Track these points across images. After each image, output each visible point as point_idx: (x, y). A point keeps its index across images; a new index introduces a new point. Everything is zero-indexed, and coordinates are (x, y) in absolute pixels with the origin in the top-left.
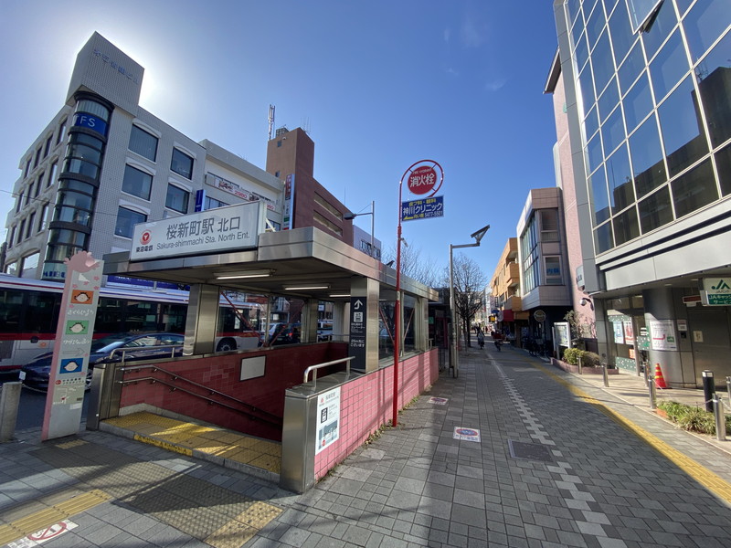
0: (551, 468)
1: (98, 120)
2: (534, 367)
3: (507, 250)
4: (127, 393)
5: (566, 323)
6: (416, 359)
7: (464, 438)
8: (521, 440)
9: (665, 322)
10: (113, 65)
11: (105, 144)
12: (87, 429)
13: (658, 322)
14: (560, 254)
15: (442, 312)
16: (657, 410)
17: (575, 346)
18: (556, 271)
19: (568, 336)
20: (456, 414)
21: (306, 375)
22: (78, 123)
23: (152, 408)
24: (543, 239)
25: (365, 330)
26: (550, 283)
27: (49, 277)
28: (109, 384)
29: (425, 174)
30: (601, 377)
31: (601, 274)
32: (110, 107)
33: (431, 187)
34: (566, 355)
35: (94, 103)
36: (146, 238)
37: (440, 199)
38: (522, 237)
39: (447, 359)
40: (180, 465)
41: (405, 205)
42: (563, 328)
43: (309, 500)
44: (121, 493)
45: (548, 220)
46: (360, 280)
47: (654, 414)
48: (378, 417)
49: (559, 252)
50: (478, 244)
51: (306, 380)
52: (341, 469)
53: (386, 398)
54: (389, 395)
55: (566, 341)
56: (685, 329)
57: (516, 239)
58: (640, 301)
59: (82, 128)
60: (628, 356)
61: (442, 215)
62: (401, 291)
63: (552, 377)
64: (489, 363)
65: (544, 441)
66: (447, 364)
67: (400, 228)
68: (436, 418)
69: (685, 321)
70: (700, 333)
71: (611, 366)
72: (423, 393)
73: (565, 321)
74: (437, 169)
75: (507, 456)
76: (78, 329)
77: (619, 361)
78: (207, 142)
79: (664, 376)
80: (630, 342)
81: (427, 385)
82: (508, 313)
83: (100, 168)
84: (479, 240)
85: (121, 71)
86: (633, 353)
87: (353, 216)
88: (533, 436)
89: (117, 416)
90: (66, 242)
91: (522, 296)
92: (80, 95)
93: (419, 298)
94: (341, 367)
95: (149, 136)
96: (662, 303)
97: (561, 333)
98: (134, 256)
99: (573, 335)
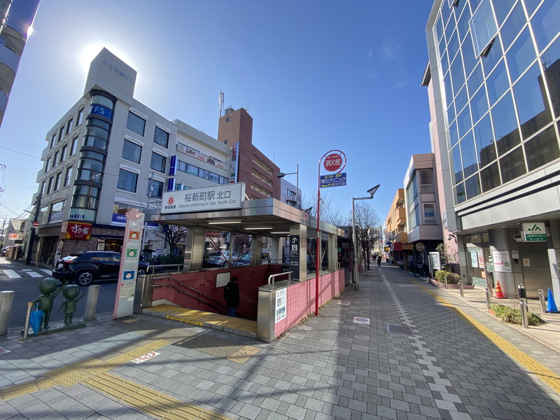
0: (410, 338)
1: (107, 109)
2: (414, 284)
3: (397, 197)
4: (156, 292)
5: (437, 253)
6: (330, 275)
7: (359, 322)
8: (395, 325)
9: (504, 252)
10: (116, 71)
11: (111, 126)
12: (134, 313)
13: (498, 252)
14: (435, 202)
15: (347, 244)
16: (490, 311)
17: (443, 269)
18: (430, 214)
19: (439, 262)
20: (355, 310)
21: (269, 280)
22: (93, 111)
23: (168, 303)
24: (421, 191)
25: (299, 256)
26: (428, 223)
27: (74, 218)
28: (147, 286)
29: (335, 159)
30: (459, 290)
31: (459, 218)
32: (114, 100)
33: (338, 167)
34: (436, 275)
35: (104, 98)
36: (171, 200)
37: (344, 175)
38: (407, 188)
39: (351, 278)
40: (199, 330)
41: (322, 178)
42: (435, 256)
43: (273, 345)
44: (174, 341)
45: (425, 177)
46: (295, 225)
47: (488, 313)
48: (306, 309)
49: (433, 200)
50: (372, 197)
51: (269, 282)
52: (288, 334)
53: (312, 298)
54: (313, 296)
55: (437, 265)
56: (517, 257)
57: (403, 189)
58: (487, 237)
59: (96, 115)
60: (481, 277)
61: (345, 184)
62: (320, 231)
63: (425, 291)
64: (382, 281)
65: (409, 325)
66: (351, 281)
67: (319, 192)
68: (342, 312)
69: (517, 252)
70: (528, 260)
71: (470, 284)
72: (334, 298)
73: (436, 251)
74: (342, 156)
75: (385, 331)
76: (132, 253)
77: (475, 280)
78: (178, 121)
79: (502, 290)
80: (482, 266)
81: (337, 293)
82: (398, 245)
83: (108, 143)
84: (372, 194)
85: (122, 74)
86: (483, 274)
87: (283, 175)
88: (403, 323)
89: (150, 306)
90: (86, 194)
91: (408, 232)
92: (94, 92)
93: (331, 235)
94: (286, 277)
95: (139, 119)
96: (502, 240)
97: (434, 260)
98: (164, 211)
99: (442, 261)
